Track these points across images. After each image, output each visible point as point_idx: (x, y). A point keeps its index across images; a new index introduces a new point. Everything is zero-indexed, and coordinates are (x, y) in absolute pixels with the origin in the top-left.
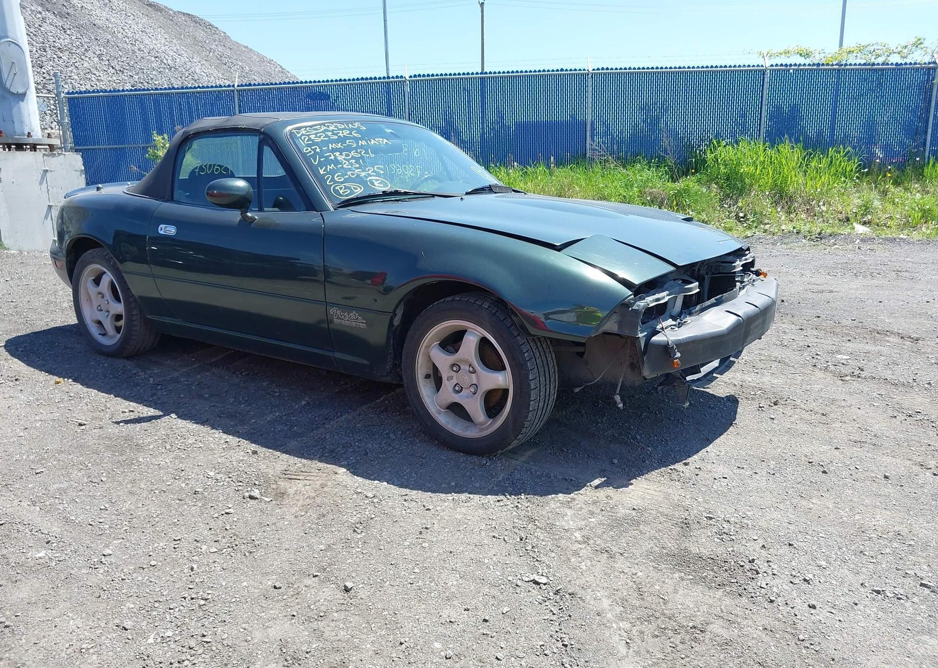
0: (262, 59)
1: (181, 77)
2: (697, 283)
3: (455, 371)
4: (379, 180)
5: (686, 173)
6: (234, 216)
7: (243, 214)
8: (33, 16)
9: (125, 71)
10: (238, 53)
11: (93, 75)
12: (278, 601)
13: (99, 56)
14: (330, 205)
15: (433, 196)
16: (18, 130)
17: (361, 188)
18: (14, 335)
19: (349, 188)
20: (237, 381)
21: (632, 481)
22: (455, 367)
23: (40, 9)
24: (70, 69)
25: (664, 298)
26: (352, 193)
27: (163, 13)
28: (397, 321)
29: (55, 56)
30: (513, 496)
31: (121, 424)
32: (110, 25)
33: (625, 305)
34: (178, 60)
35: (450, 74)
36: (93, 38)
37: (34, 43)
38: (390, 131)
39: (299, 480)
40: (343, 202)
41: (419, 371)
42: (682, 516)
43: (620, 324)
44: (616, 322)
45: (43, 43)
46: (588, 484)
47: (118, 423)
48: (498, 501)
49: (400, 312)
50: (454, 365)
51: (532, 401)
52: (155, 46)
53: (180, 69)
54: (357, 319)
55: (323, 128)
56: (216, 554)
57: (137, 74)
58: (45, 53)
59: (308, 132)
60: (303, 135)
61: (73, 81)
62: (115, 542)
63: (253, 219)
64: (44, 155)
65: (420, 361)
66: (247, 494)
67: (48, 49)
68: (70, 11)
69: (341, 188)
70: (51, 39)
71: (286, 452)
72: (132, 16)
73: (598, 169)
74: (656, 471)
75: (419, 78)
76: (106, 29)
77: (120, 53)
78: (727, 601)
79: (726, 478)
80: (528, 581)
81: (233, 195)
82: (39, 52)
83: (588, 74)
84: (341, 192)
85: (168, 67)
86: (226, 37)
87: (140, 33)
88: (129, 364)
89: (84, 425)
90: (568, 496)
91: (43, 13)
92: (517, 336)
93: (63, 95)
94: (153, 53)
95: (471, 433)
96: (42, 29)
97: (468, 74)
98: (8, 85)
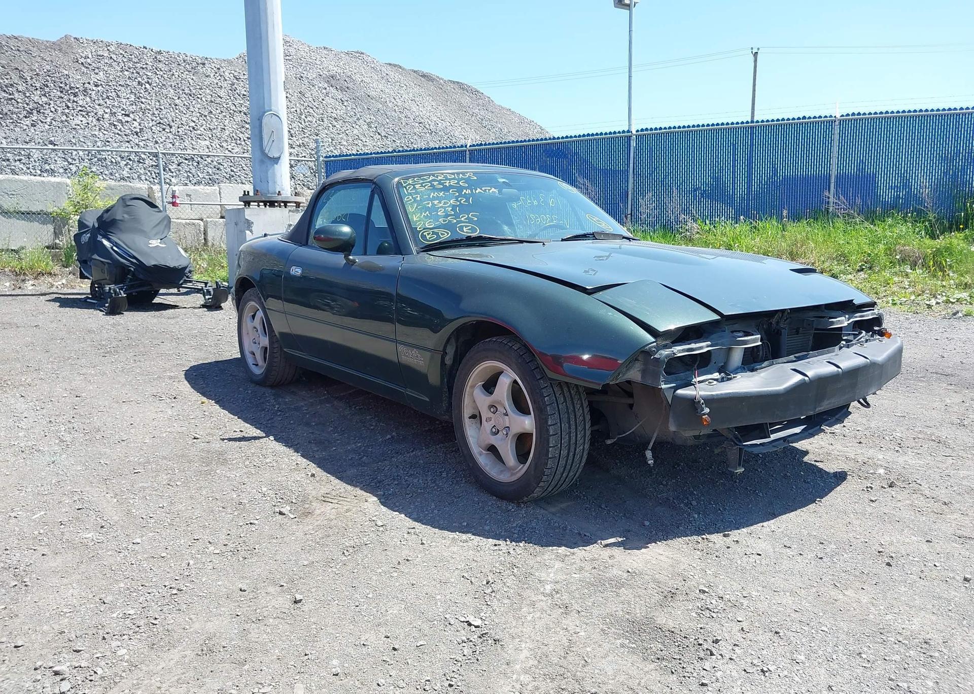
0: (522, 120)
1: (440, 141)
2: (759, 336)
3: (492, 413)
4: (469, 226)
5: (950, 229)
6: (339, 259)
7: (346, 257)
8: (319, 92)
9: (389, 137)
10: (499, 115)
11: (360, 141)
12: (234, 602)
13: (369, 124)
14: (414, 249)
15: (521, 242)
16: (271, 189)
17: (448, 234)
18: (201, 362)
19: (437, 234)
20: (347, 412)
21: (649, 545)
22: (493, 407)
23: (326, 85)
24: (341, 136)
25: (701, 348)
26: (438, 237)
27: (434, 83)
28: (449, 360)
29: (330, 125)
30: (513, 543)
31: (226, 441)
32: (384, 96)
33: (645, 353)
34: (440, 125)
35: (679, 127)
36: (366, 107)
37: (315, 114)
38: (504, 180)
39: (332, 503)
40: (426, 247)
41: (465, 411)
42: (675, 586)
43: (644, 372)
44: (639, 371)
45: (322, 114)
46: (599, 541)
47: (223, 440)
48: (495, 545)
49: (451, 351)
50: (493, 406)
51: (551, 447)
52: (421, 113)
53: (440, 133)
54: (417, 357)
55: (432, 178)
56: (217, 555)
57: (400, 139)
58: (322, 123)
59: (415, 181)
60: (409, 184)
61: (342, 147)
62: (150, 534)
63: (354, 262)
64: (290, 211)
65: (467, 401)
66: (278, 510)
67: (325, 120)
68: (351, 85)
69: (428, 234)
70: (330, 110)
71: (341, 479)
72: (405, 87)
73: (840, 223)
74: (684, 538)
75: (646, 132)
76: (378, 99)
77: (388, 121)
78: (655, 675)
79: (760, 555)
80: (463, 622)
81: (337, 239)
82: (318, 122)
83: (835, 121)
84: (428, 237)
85: (430, 131)
86: (490, 101)
87: (410, 101)
88: (268, 391)
89: (198, 439)
90: (570, 550)
91: (328, 88)
92: (539, 379)
93: (321, 159)
94: (418, 120)
95: (504, 478)
96: (324, 102)
97: (698, 126)
98: (267, 151)
